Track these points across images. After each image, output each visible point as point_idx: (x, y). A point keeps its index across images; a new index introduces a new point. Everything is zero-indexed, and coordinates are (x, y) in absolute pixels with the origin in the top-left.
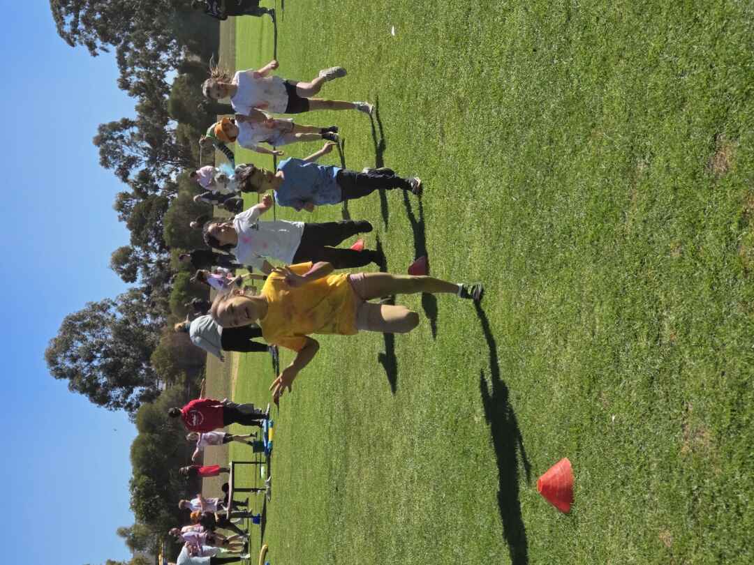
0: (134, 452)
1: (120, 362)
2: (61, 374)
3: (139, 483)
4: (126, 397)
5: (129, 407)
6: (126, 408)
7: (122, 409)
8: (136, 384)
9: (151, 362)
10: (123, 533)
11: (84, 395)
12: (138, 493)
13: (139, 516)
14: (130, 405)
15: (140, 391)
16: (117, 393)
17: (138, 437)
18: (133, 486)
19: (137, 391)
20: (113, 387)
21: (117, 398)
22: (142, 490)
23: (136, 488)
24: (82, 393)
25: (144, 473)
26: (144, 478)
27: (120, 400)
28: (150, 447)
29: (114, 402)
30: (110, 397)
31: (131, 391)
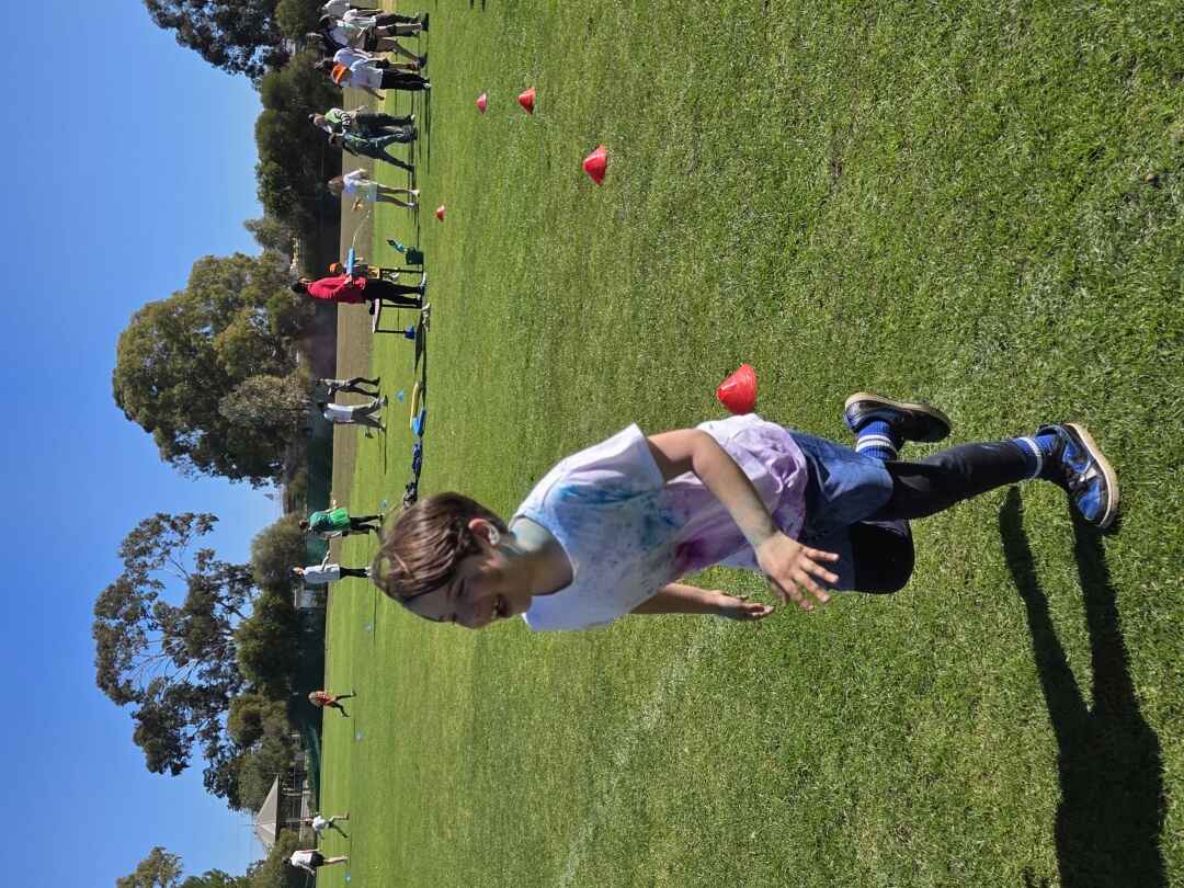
0: (259, 132)
1: (237, 13)
2: (165, 22)
3: (267, 171)
4: (247, 57)
5: (251, 71)
6: (247, 72)
7: (243, 72)
8: (259, 42)
9: (277, 16)
10: (250, 226)
11: (195, 51)
12: (267, 182)
13: (268, 209)
14: (252, 68)
15: (264, 51)
16: (235, 51)
17: (265, 112)
18: (260, 174)
19: (260, 51)
20: (231, 43)
21: (236, 59)
22: (270, 178)
23: (264, 175)
24: (193, 48)
25: (272, 159)
26: (274, 165)
27: (239, 61)
28: (278, 127)
29: (232, 63)
30: (227, 56)
31: (252, 51)
